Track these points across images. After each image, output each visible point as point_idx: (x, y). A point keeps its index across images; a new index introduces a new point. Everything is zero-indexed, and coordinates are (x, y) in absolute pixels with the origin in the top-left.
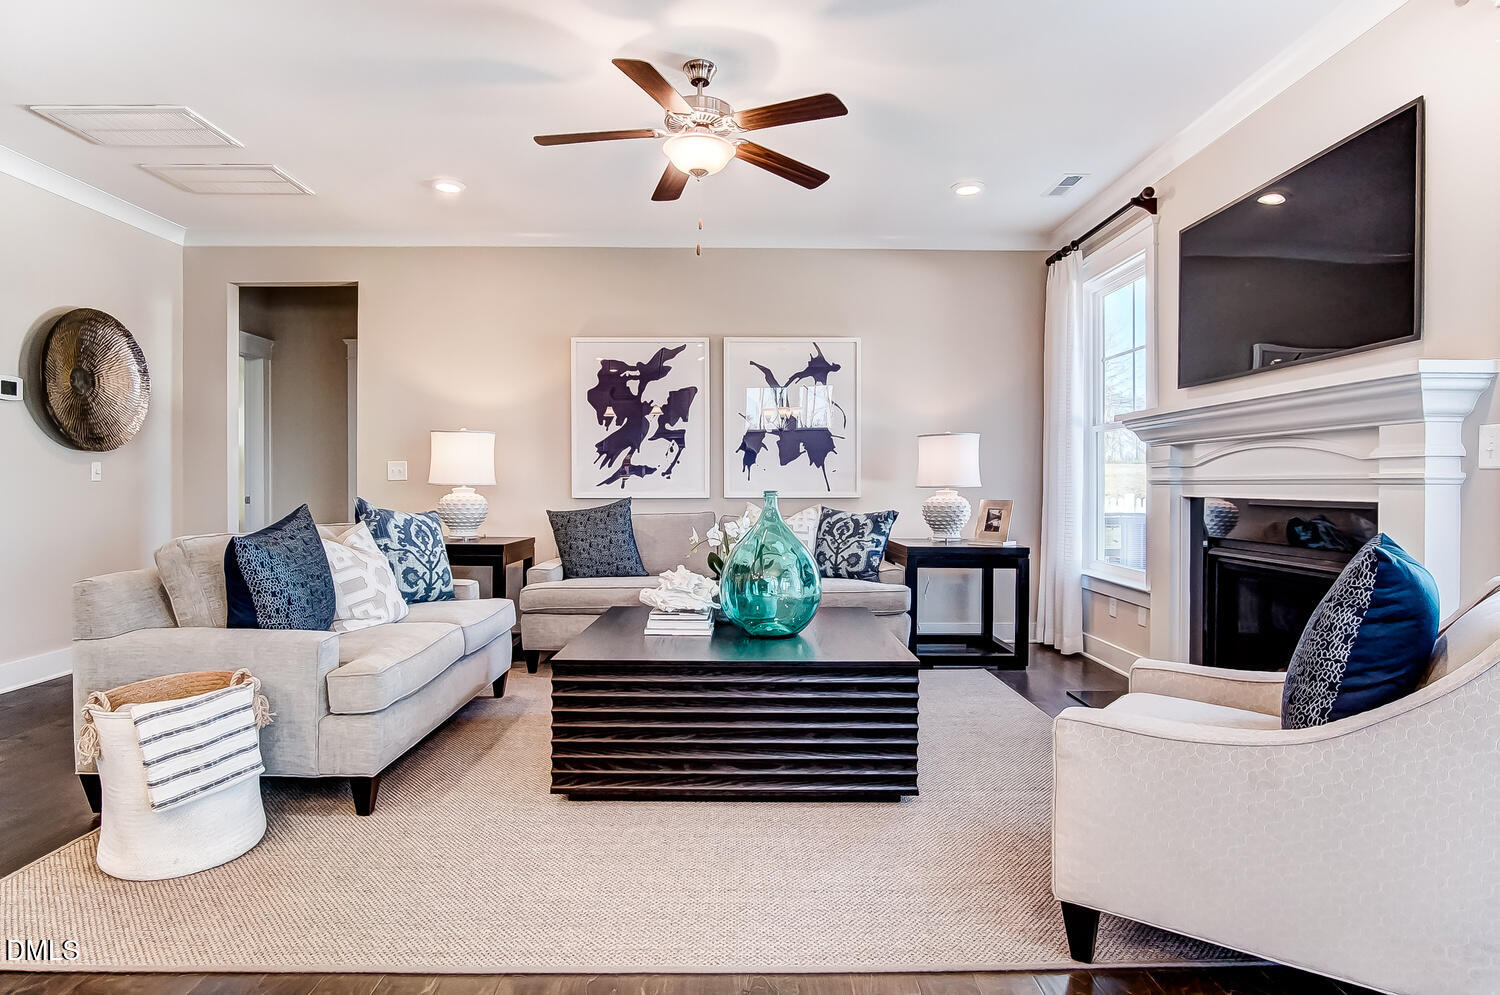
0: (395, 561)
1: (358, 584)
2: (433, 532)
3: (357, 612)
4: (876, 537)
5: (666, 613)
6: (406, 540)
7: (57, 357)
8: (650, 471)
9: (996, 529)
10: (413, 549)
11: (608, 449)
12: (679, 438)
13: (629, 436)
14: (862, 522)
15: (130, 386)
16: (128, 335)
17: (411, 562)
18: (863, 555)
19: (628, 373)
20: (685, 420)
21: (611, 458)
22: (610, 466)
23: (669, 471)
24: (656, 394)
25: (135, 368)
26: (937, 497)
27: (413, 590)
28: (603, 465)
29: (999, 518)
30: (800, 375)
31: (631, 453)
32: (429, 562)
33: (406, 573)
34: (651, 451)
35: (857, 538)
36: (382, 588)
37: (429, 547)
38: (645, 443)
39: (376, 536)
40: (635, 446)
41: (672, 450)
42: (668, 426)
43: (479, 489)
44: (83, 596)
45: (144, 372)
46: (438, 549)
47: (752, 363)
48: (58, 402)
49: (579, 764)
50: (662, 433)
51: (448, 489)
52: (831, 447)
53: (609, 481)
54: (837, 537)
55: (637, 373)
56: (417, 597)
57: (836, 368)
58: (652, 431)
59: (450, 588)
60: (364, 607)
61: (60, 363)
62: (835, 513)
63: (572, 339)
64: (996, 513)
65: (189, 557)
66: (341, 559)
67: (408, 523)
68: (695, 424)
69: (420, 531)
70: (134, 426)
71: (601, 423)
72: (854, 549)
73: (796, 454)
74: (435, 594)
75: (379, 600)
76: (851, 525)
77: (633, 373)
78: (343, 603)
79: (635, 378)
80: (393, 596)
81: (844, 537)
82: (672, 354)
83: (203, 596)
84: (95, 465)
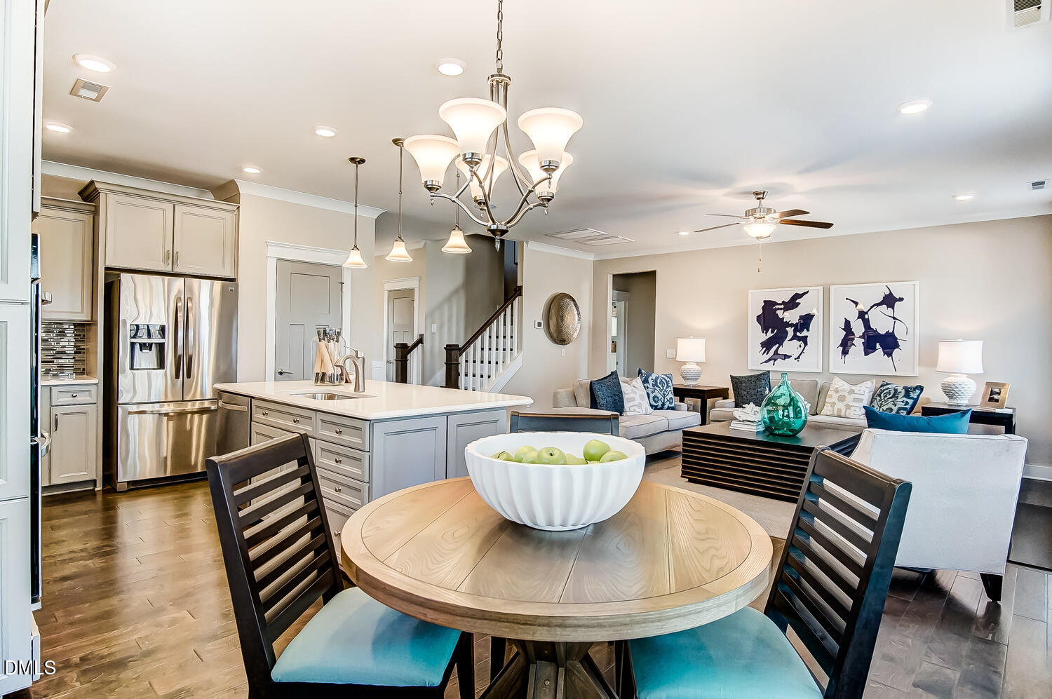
0: (650, 392)
1: (633, 399)
2: (667, 382)
3: (632, 409)
4: (905, 399)
5: (740, 421)
6: (655, 385)
7: (553, 311)
8: (789, 357)
9: (997, 401)
10: (658, 389)
11: (767, 345)
12: (804, 340)
13: (778, 339)
14: (899, 391)
15: (574, 320)
16: (574, 300)
17: (657, 393)
18: (895, 409)
19: (777, 307)
20: (808, 330)
21: (768, 349)
22: (767, 354)
23: (799, 357)
24: (792, 316)
25: (576, 312)
26: (951, 378)
27: (655, 404)
28: (764, 353)
29: (999, 394)
30: (878, 305)
31: (779, 347)
32: (664, 394)
33: (655, 397)
34: (790, 347)
35: (893, 399)
36: (641, 402)
37: (665, 388)
38: (786, 342)
39: (643, 382)
40: (781, 344)
41: (800, 346)
42: (798, 334)
43: (698, 363)
44: (555, 395)
45: (579, 314)
46: (668, 389)
47: (847, 299)
48: (552, 328)
49: (691, 468)
50: (795, 337)
51: (685, 363)
52: (897, 346)
53: (766, 362)
54: (883, 398)
55: (782, 306)
56: (659, 407)
57: (901, 299)
58: (790, 336)
59: (673, 405)
60: (634, 407)
61: (553, 314)
62: (887, 384)
63: (750, 291)
64: (997, 390)
65: (581, 385)
66: (627, 390)
67: (657, 378)
68: (813, 333)
69: (661, 381)
70: (575, 335)
71: (763, 332)
72: (890, 405)
73: (875, 349)
74: (666, 407)
75: (640, 406)
76: (892, 392)
77: (780, 307)
78: (627, 405)
79: (781, 309)
80: (646, 404)
81: (886, 398)
82: (800, 296)
83: (584, 399)
84: (563, 349)
